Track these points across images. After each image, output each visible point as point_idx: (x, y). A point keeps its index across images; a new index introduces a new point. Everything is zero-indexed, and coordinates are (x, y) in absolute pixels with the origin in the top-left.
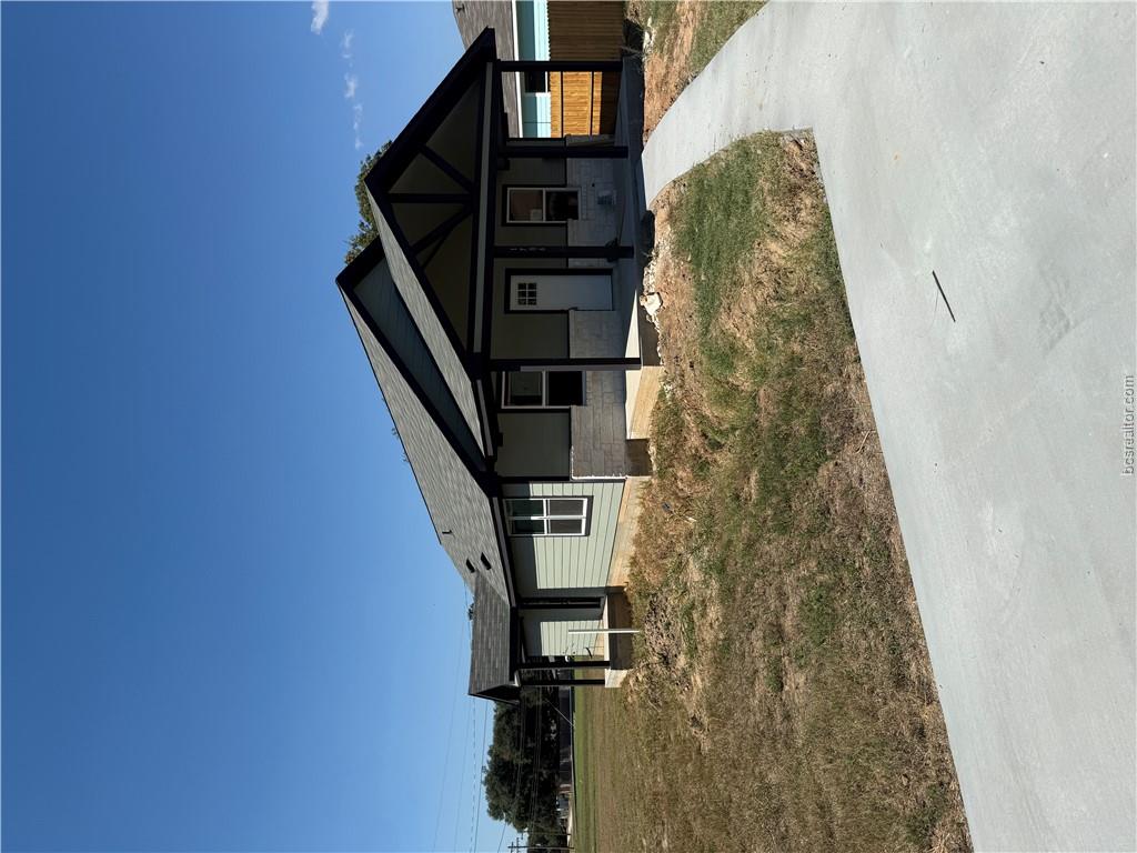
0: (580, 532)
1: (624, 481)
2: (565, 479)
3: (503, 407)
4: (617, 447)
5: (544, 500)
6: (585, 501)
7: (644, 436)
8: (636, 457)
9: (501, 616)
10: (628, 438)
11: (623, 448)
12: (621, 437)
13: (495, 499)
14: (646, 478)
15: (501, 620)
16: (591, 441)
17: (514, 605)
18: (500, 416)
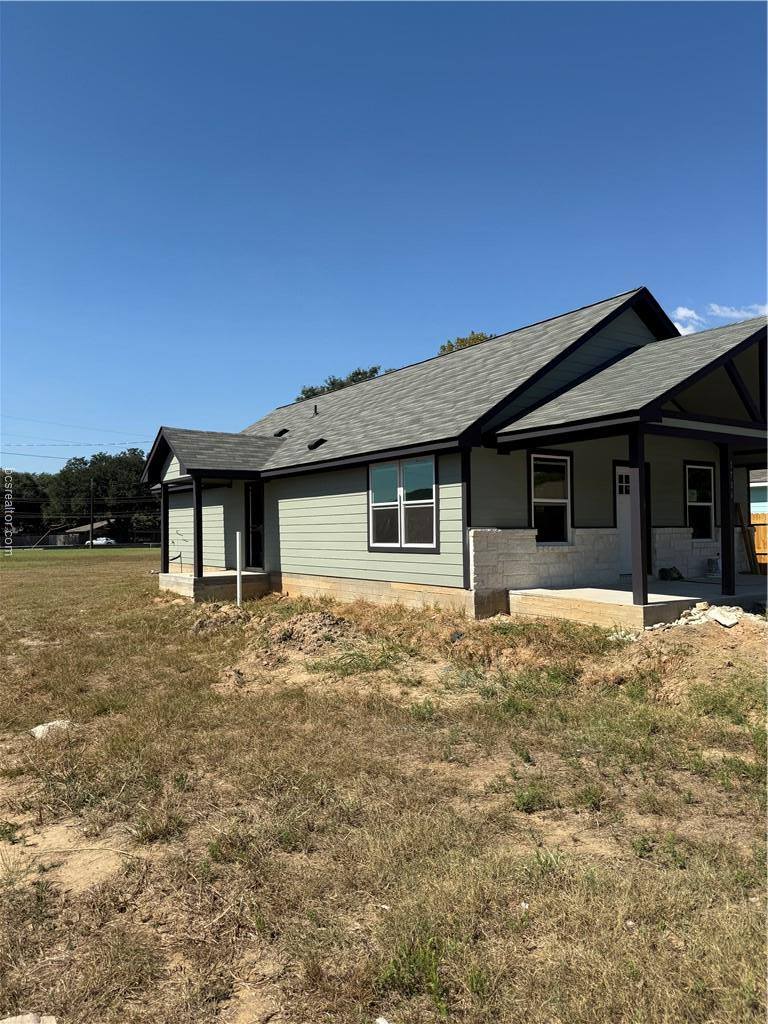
0: (375, 542)
1: (467, 587)
2: (468, 522)
3: (533, 456)
4: (500, 580)
5: (434, 500)
6: (433, 546)
7: (513, 608)
8: (492, 602)
9: (248, 462)
10: (511, 592)
11: (500, 586)
12: (512, 582)
13: (455, 444)
14: (471, 612)
15: (245, 462)
16: (506, 551)
17: (263, 475)
18: (523, 452)
